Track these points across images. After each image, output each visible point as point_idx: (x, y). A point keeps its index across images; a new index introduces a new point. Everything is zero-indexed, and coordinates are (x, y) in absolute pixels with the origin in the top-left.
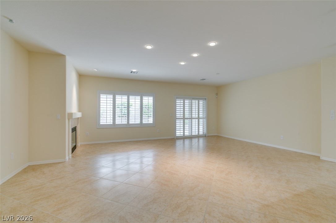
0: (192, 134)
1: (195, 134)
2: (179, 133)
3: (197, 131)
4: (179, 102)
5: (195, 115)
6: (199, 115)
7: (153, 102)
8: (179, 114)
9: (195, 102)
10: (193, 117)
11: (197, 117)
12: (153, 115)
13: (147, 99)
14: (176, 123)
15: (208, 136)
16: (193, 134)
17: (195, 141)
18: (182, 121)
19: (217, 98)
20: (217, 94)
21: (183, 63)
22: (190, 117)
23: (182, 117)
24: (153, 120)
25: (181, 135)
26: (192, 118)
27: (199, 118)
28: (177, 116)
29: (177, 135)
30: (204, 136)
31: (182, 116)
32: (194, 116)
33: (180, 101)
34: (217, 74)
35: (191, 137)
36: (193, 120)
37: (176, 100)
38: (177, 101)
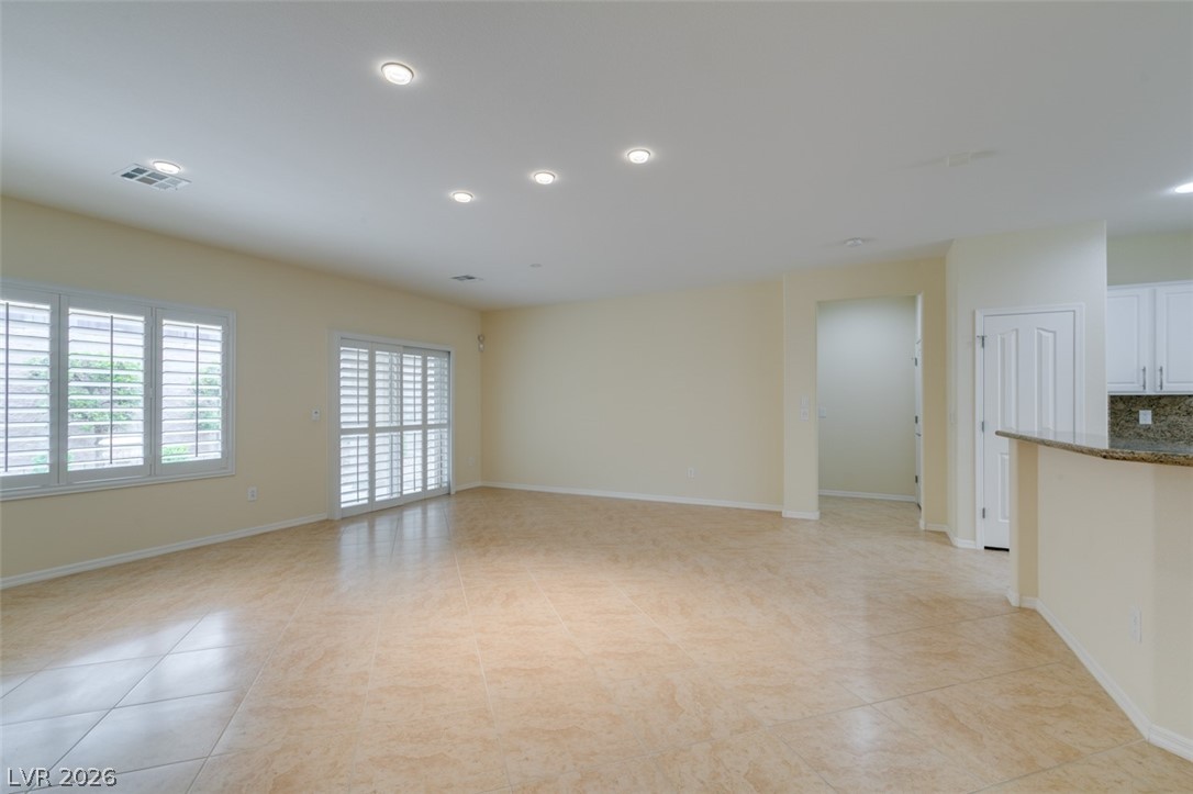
0: (401, 492)
1: (412, 491)
2: (352, 495)
3: (419, 476)
4: (352, 362)
5: (412, 416)
6: (425, 413)
7: (226, 354)
8: (351, 412)
9: (412, 363)
10: (405, 424)
11: (419, 423)
12: (225, 420)
13: (192, 332)
14: (338, 449)
15: (457, 493)
16: (405, 493)
17: (412, 518)
18: (365, 442)
19: (481, 351)
20: (481, 339)
21: (462, 197)
22: (395, 424)
23: (366, 426)
24: (225, 442)
25: (360, 502)
26: (401, 429)
27: (424, 427)
28: (343, 419)
29: (343, 506)
30: (444, 495)
31: (365, 418)
32: (408, 419)
33: (355, 357)
34: (533, 266)
35: (398, 506)
36: (409, 436)
37: (339, 352)
38: (343, 357)
